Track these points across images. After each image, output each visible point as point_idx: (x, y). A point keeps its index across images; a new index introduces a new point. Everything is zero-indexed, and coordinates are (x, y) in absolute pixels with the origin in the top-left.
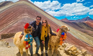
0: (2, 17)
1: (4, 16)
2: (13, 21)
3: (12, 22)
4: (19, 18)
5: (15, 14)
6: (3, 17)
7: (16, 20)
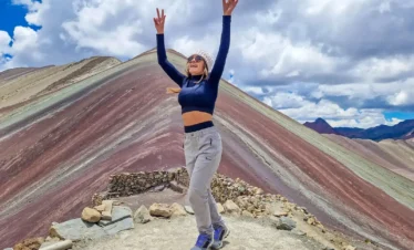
0: (92, 108)
1: (100, 106)
2: (132, 124)
3: (128, 126)
4: (153, 114)
5: (138, 99)
6: (95, 110)
7: (143, 120)
